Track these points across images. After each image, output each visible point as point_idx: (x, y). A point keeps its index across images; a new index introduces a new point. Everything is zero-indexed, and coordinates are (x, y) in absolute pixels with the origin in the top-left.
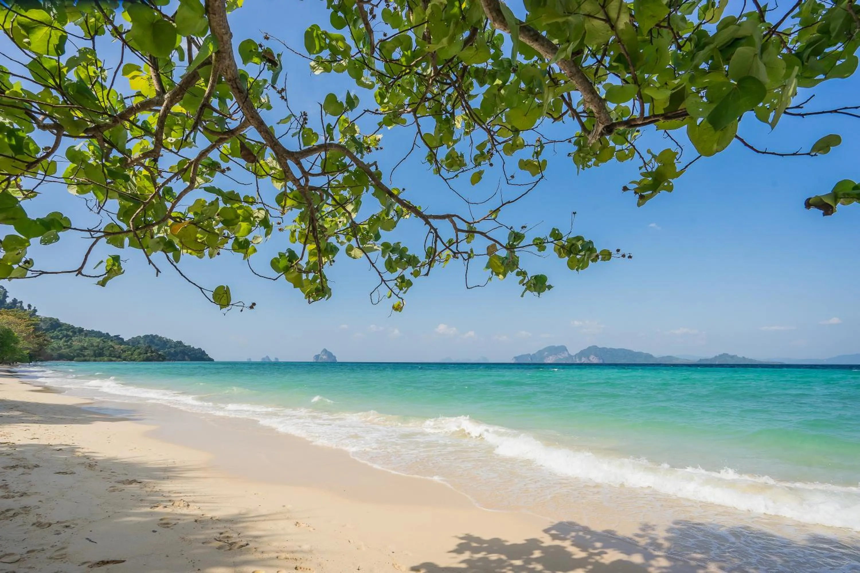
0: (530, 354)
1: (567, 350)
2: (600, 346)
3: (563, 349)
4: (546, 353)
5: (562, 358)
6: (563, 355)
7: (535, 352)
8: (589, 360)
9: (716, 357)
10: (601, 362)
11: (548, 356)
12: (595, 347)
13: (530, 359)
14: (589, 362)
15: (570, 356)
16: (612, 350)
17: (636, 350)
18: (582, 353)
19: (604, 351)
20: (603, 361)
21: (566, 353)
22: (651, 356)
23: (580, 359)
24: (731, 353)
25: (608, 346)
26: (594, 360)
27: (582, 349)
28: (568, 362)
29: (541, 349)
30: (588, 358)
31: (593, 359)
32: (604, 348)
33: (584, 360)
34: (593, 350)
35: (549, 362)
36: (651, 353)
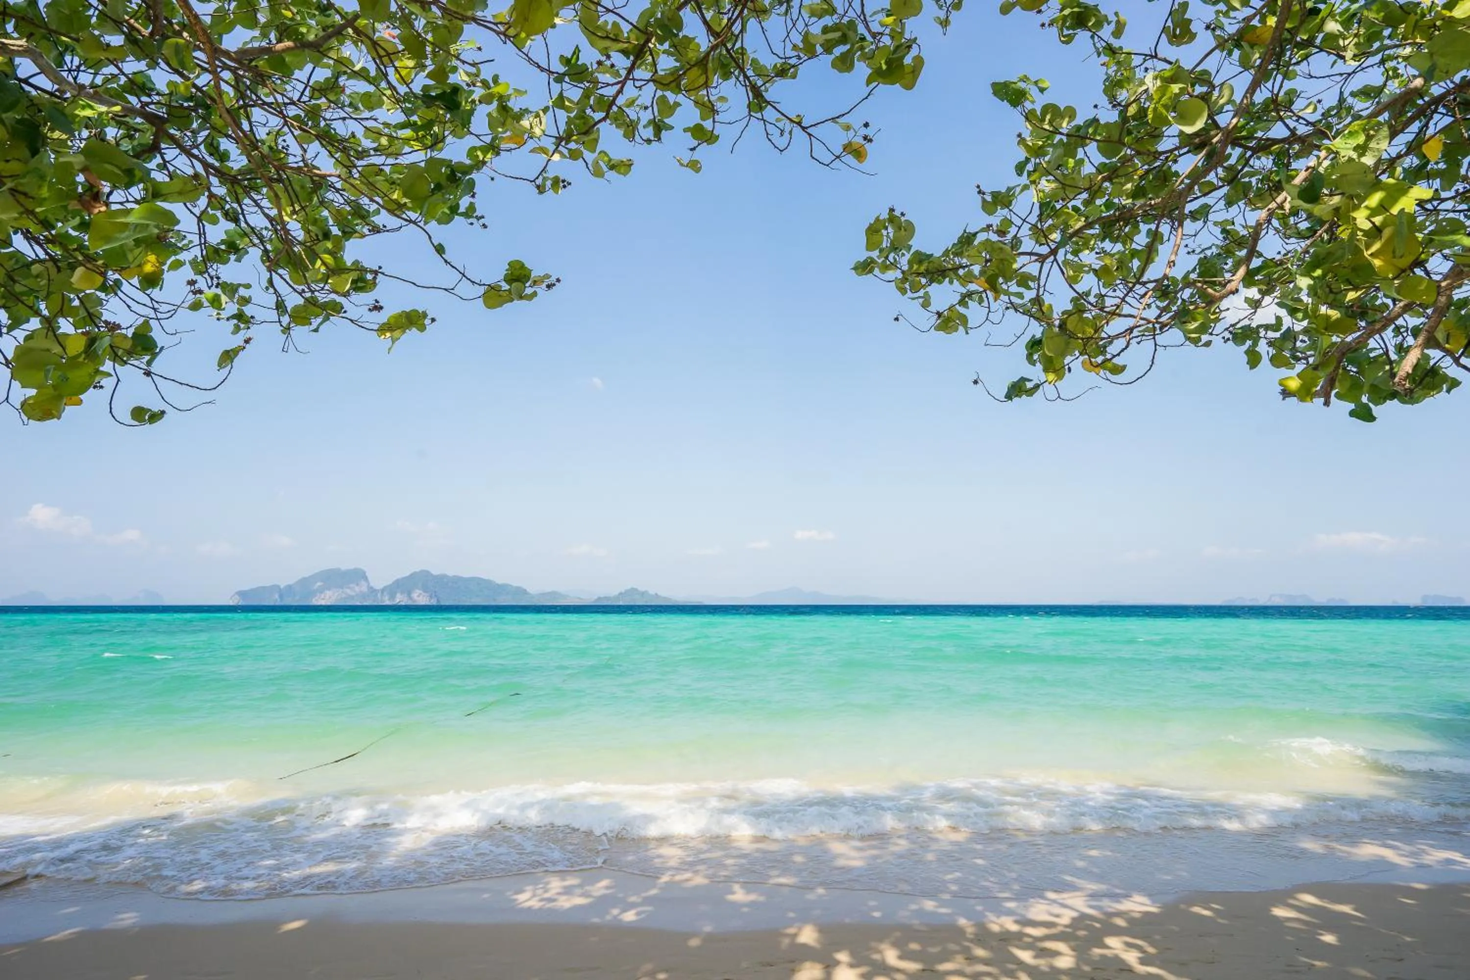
0: (278, 586)
1: (366, 578)
2: (435, 572)
3: (359, 575)
4: (319, 584)
5: (353, 594)
6: (357, 589)
7: (291, 582)
8: (410, 598)
9: (621, 594)
10: (434, 602)
11: (321, 591)
12: (426, 574)
13: (277, 596)
14: (410, 603)
15: (372, 590)
16: (457, 580)
17: (499, 581)
18: (400, 585)
19: (442, 581)
20: (438, 601)
21: (363, 583)
22: (525, 592)
23: (392, 596)
24: (641, 589)
25: (451, 573)
26: (420, 598)
27: (399, 577)
28: (365, 604)
29: (307, 574)
30: (409, 594)
31: (418, 596)
32: (444, 576)
33: (400, 599)
34: (422, 579)
35: (323, 603)
36: (525, 587)
